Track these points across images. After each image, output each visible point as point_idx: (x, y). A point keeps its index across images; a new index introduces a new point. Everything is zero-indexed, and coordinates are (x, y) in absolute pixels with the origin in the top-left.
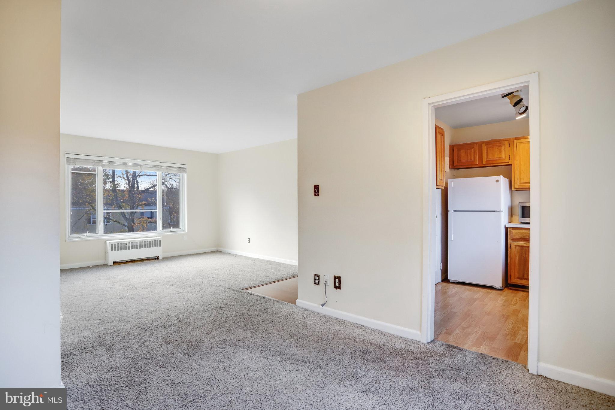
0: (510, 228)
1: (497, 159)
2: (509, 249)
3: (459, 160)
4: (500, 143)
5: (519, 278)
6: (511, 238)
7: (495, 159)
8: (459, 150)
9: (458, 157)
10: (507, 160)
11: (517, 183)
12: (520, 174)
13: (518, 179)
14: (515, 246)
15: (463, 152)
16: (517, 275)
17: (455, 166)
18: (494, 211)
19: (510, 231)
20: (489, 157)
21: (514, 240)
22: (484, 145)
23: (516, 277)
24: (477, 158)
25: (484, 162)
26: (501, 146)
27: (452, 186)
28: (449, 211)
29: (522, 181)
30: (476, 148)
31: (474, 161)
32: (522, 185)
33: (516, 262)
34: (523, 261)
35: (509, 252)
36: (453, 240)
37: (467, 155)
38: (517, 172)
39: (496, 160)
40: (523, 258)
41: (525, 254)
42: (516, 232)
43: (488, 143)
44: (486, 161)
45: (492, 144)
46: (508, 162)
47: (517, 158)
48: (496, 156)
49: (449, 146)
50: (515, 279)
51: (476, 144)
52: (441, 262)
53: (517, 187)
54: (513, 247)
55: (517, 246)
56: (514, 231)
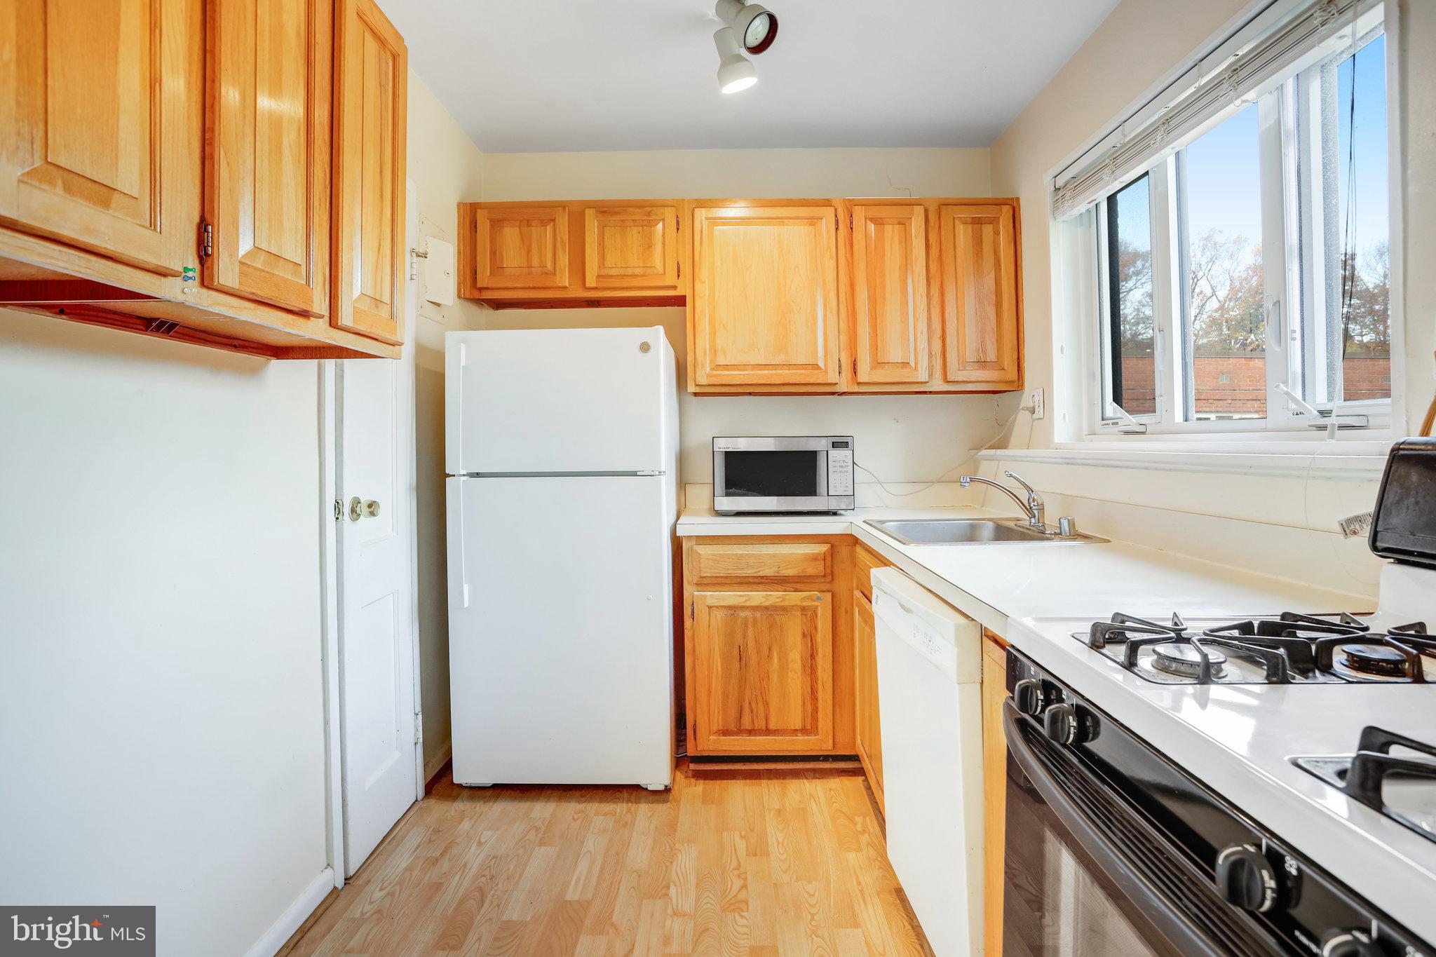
0: (690, 537)
1: (637, 271)
2: (688, 623)
3: (497, 268)
4: (649, 214)
5: (726, 732)
6: (696, 579)
7: (630, 271)
8: (496, 224)
9: (493, 253)
10: (670, 279)
11: (703, 365)
12: (713, 334)
13: (706, 349)
14: (710, 607)
15: (510, 234)
16: (717, 724)
17: (481, 289)
18: (634, 474)
19: (691, 549)
20: (609, 261)
21: (703, 584)
22: (590, 214)
23: (715, 729)
24: (564, 260)
25: (591, 281)
26: (651, 224)
27: (463, 363)
28: (449, 476)
29: (721, 361)
30: (563, 222)
31: (554, 274)
32: (720, 375)
33: (714, 674)
34: (738, 663)
35: (687, 633)
36: (466, 605)
37: (529, 250)
38: (704, 327)
39: (634, 276)
40: (736, 653)
41: (744, 637)
42: (713, 555)
43: (609, 210)
44: (599, 276)
45: (619, 213)
46: (675, 287)
47: (704, 273)
48: (634, 262)
49: (459, 205)
50: (712, 737)
51: (564, 208)
52: (418, 709)
53: (703, 380)
54: (701, 613)
55: (717, 607)
56: (704, 550)
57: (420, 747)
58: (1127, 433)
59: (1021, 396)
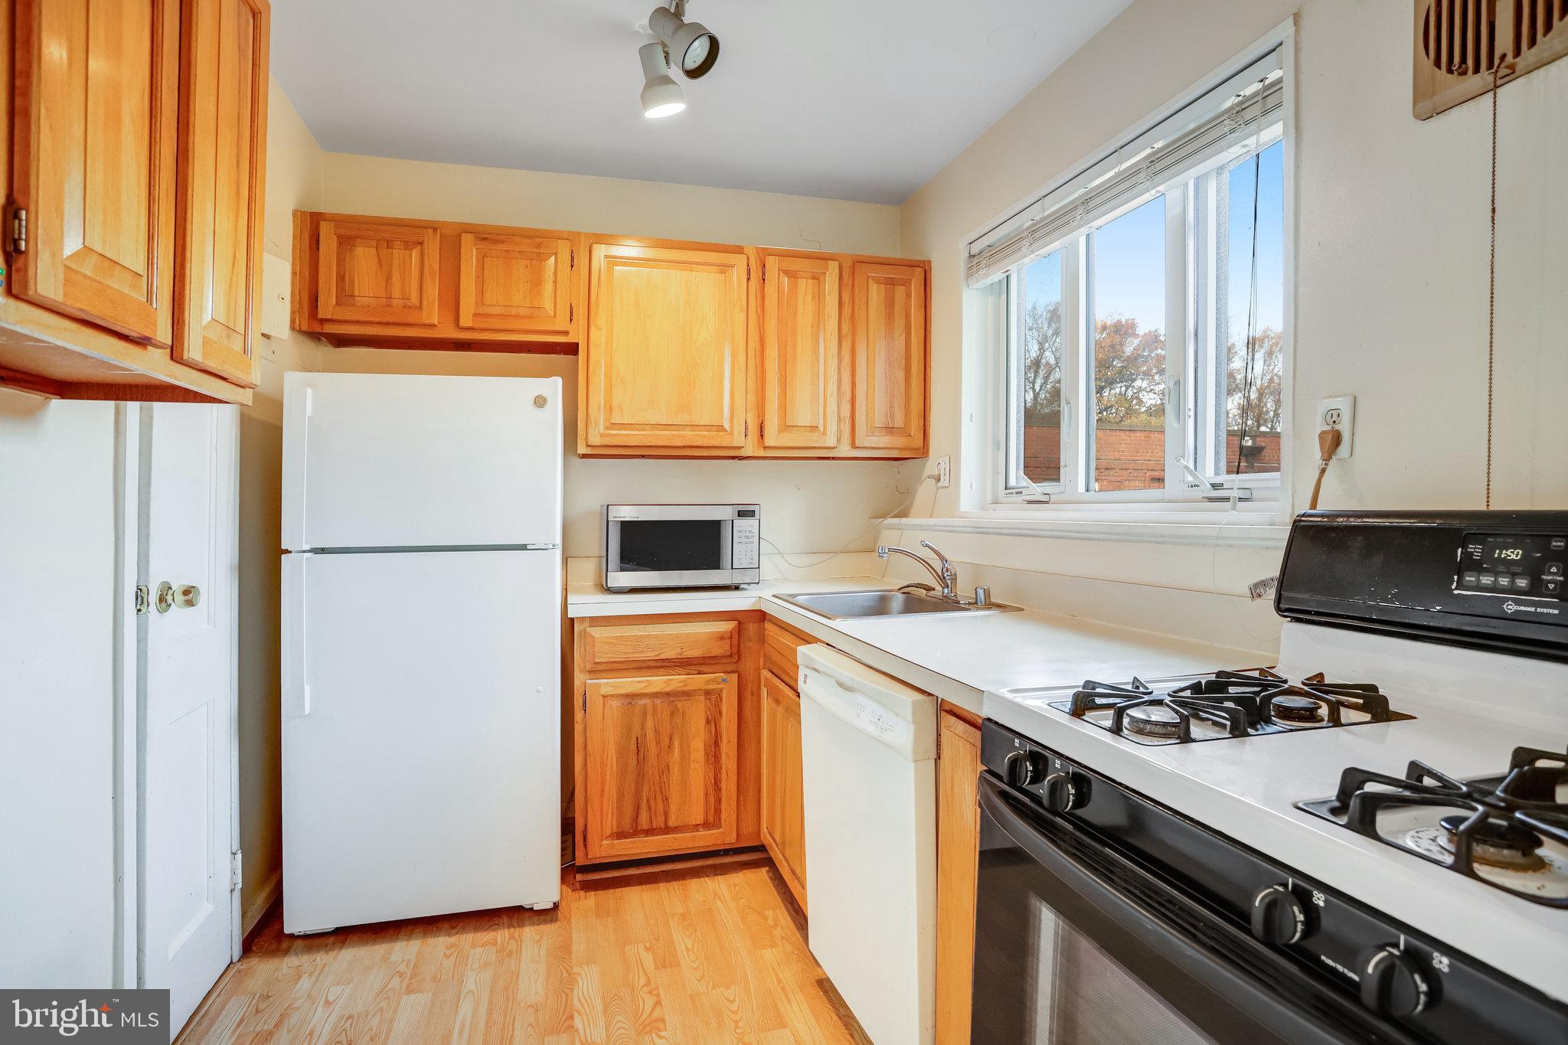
0: (583, 619)
1: (522, 311)
2: (578, 715)
3: (345, 296)
4: (539, 246)
5: (620, 835)
6: (589, 666)
7: (514, 311)
8: (346, 242)
9: (341, 278)
10: (561, 324)
11: (597, 424)
12: (610, 387)
13: (600, 405)
14: (604, 697)
15: (364, 257)
16: (610, 825)
17: (323, 321)
18: (523, 547)
19: (584, 633)
20: (489, 298)
21: (597, 671)
22: (467, 240)
23: (608, 832)
24: (433, 291)
25: (466, 320)
26: (541, 258)
27: (309, 412)
28: (287, 552)
29: (617, 418)
30: (433, 246)
31: (420, 308)
32: (615, 435)
33: (608, 772)
34: (635, 757)
35: (578, 728)
36: (307, 711)
37: (389, 277)
38: (599, 380)
39: (517, 317)
40: (633, 746)
41: (643, 728)
42: (610, 638)
43: (486, 236)
44: (476, 315)
45: (503, 242)
46: (566, 333)
47: (600, 319)
48: (520, 298)
49: (295, 213)
50: (605, 842)
51: (435, 230)
52: (236, 846)
53: (595, 440)
54: (595, 705)
55: (612, 696)
56: (598, 633)
57: (237, 895)
58: (1030, 502)
59: (925, 465)
